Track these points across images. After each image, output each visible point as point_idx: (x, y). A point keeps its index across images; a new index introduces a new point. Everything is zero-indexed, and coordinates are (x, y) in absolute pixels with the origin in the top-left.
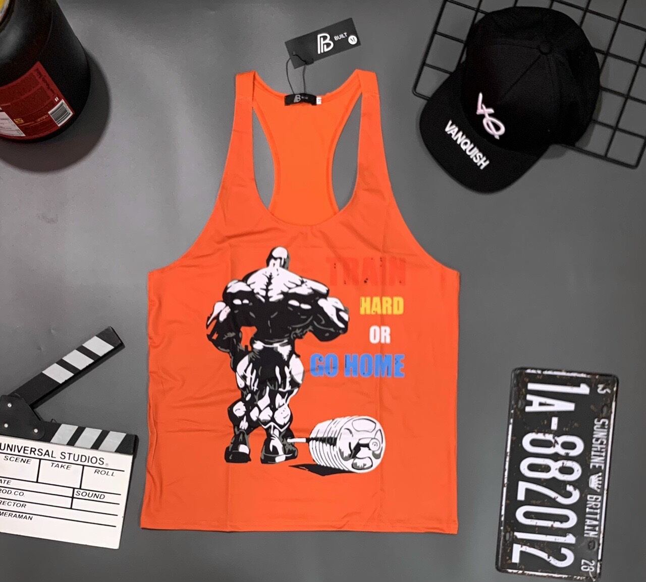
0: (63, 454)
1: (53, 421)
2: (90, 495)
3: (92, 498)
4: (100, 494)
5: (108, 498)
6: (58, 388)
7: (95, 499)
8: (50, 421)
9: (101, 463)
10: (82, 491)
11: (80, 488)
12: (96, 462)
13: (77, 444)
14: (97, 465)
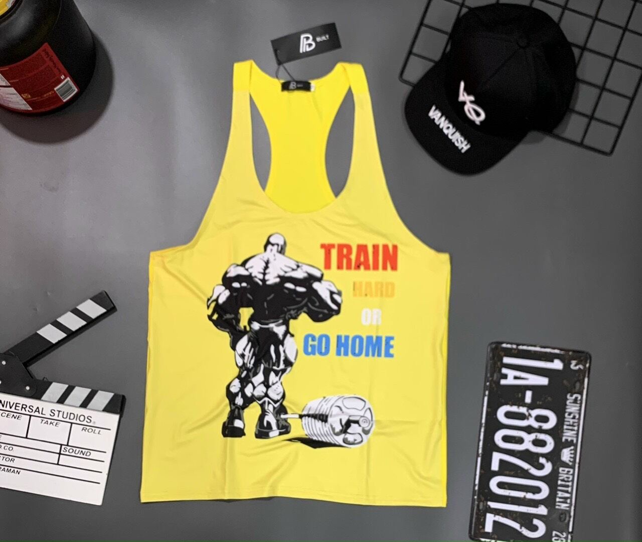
0: (53, 411)
1: (45, 380)
2: (77, 452)
3: (78, 455)
4: (87, 451)
5: (94, 455)
6: (51, 347)
7: (82, 456)
8: (42, 379)
9: (89, 421)
10: (69, 448)
11: (68, 445)
12: (84, 420)
13: (67, 402)
14: (85, 423)
